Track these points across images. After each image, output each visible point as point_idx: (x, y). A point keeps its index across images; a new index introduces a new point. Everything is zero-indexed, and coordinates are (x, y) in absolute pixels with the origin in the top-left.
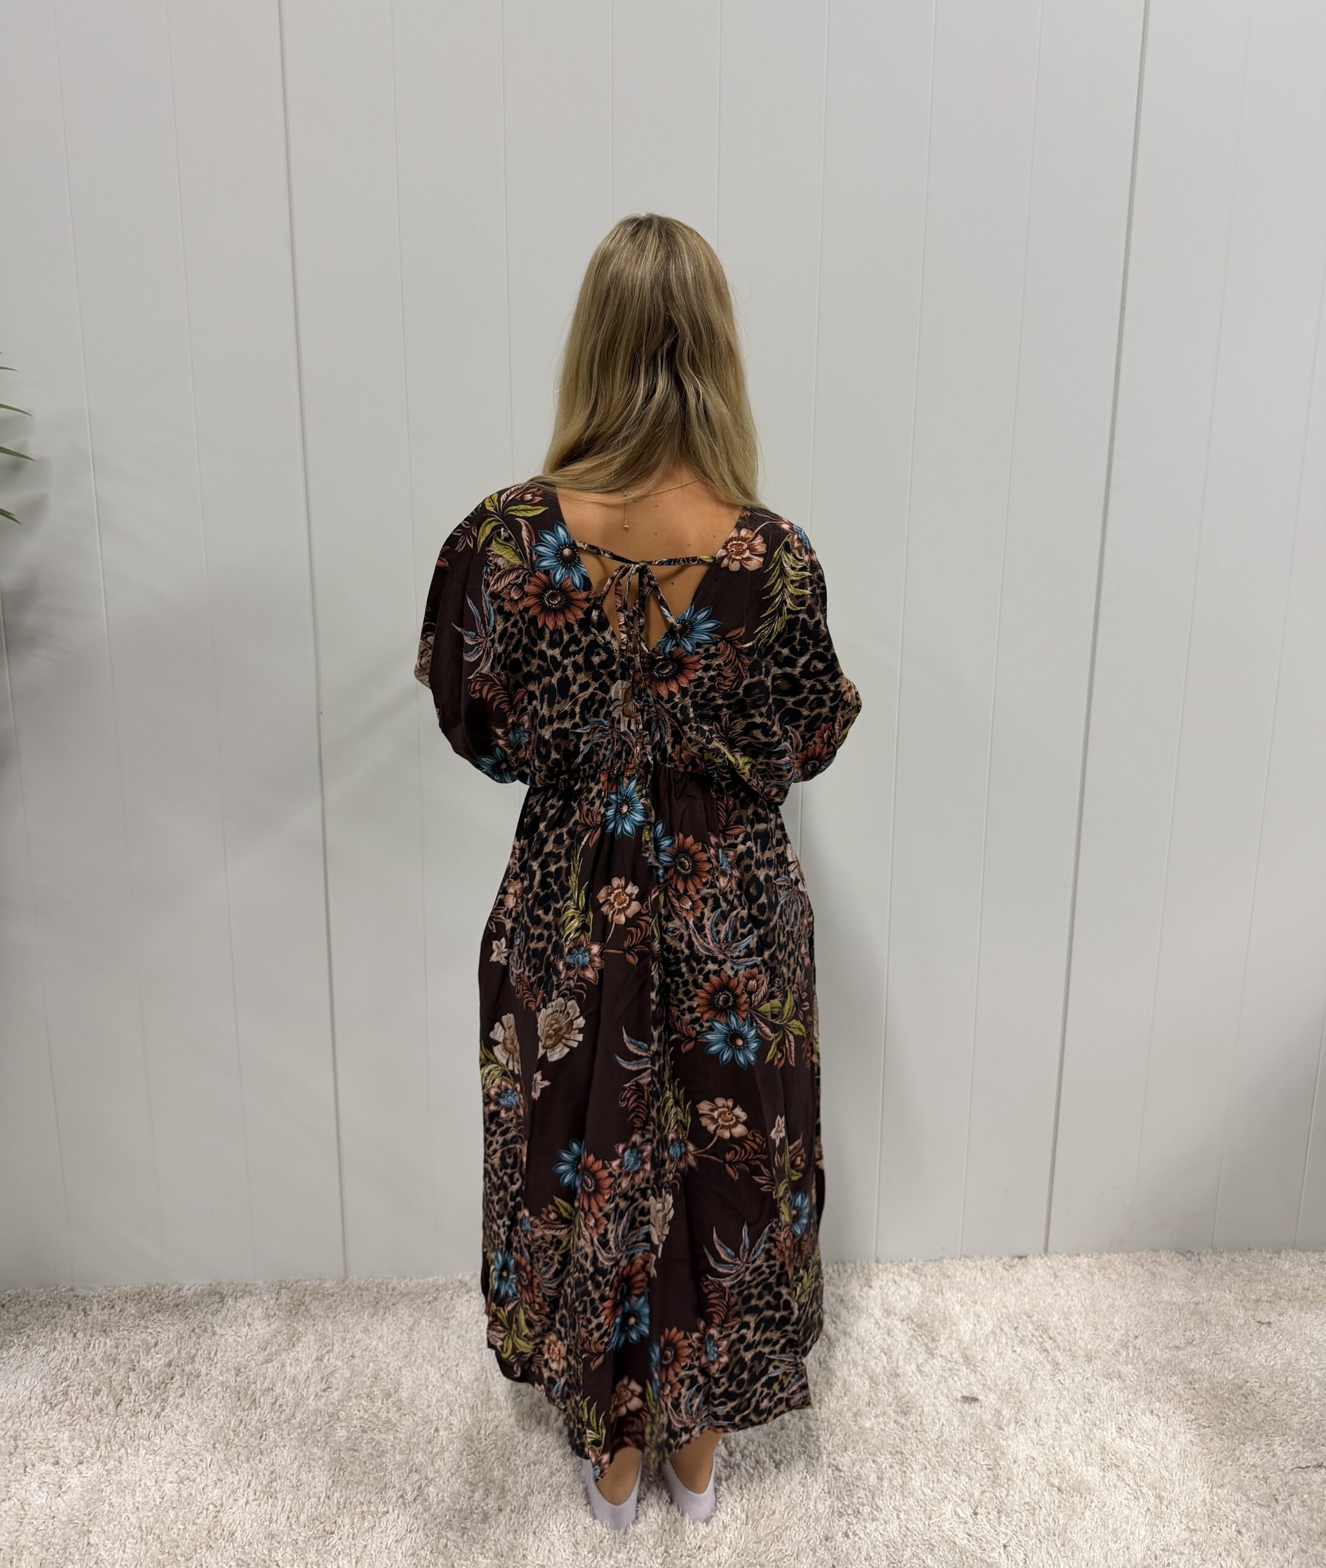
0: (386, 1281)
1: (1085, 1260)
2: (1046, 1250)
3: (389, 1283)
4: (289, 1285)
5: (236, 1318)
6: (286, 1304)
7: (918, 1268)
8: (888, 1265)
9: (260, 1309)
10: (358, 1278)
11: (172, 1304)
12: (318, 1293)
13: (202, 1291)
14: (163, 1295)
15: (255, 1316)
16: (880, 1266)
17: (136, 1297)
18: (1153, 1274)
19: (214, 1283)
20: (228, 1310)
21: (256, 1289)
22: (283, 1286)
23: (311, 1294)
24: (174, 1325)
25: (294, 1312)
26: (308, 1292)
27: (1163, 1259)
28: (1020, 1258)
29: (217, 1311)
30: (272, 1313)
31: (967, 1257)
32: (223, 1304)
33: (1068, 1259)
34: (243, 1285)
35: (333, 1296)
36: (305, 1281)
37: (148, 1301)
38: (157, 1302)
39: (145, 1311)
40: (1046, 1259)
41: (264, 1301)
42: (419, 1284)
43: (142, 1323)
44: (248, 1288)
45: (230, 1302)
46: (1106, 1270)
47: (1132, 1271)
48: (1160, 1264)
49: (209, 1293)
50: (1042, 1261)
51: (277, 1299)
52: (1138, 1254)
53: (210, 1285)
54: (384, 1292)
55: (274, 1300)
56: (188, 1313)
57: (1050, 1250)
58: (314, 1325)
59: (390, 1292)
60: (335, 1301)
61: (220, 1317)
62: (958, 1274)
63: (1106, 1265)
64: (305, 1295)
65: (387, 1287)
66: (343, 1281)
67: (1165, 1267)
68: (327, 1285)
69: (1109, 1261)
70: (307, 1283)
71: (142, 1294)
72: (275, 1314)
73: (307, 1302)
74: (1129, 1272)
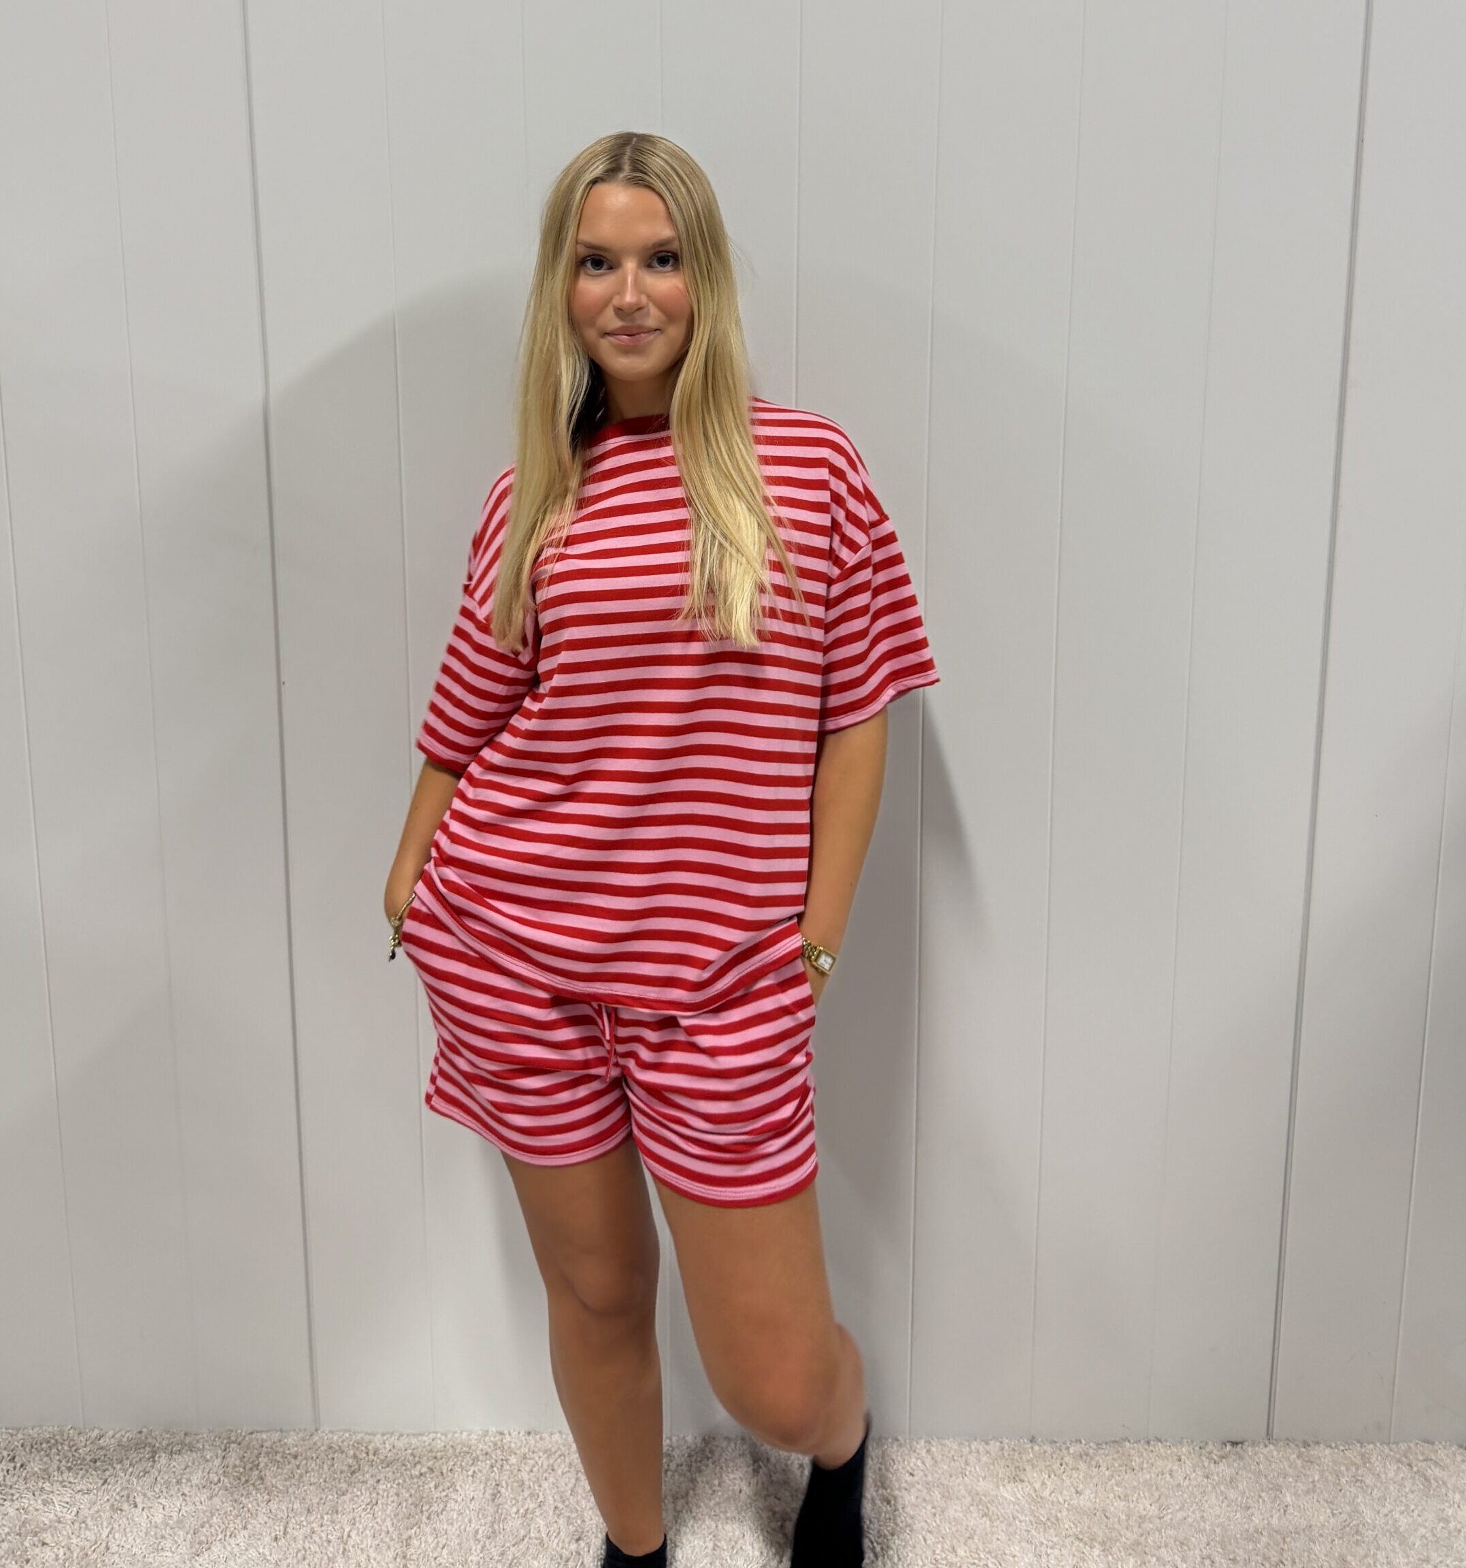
0: (367, 1438)
1: (1328, 1451)
2: (1269, 1434)
3: (370, 1442)
4: (239, 1440)
5: (167, 1484)
6: (235, 1466)
7: (1087, 1455)
8: (1047, 1448)
9: (200, 1473)
10: (330, 1432)
11: (89, 1458)
12: (277, 1453)
13: (129, 1440)
14: (80, 1445)
15: (193, 1482)
16: (1036, 1448)
17: (44, 1445)
18: (1427, 1479)
19: (145, 1430)
20: (160, 1472)
21: (198, 1442)
22: (233, 1438)
23: (268, 1454)
24: (89, 1492)
25: (243, 1480)
26: (264, 1449)
27: (1442, 1454)
28: (1234, 1444)
29: (146, 1472)
30: (216, 1479)
31: (1161, 1442)
32: (154, 1461)
33: (1303, 1449)
34: (182, 1435)
35: (296, 1457)
36: (261, 1432)
37: (58, 1455)
38: (70, 1455)
39: (51, 1470)
40: (1271, 1447)
41: (207, 1461)
42: (410, 1444)
43: (47, 1486)
44: (188, 1440)
45: (163, 1459)
46: (1357, 1469)
47: (1397, 1474)
48: (1436, 1463)
49: (137, 1444)
50: (1265, 1451)
51: (224, 1457)
52: (1403, 1446)
53: (140, 1432)
54: (364, 1455)
55: (219, 1460)
56: (108, 1473)
57: (1276, 1431)
58: (270, 1501)
59: (371, 1457)
60: (298, 1467)
61: (148, 1480)
62: (1145, 1466)
63: (1358, 1461)
64: (260, 1454)
65: (366, 1447)
66: (311, 1435)
67: (1443, 1468)
68: (290, 1441)
69: (1363, 1456)
70: (264, 1436)
71: (53, 1441)
72: (219, 1481)
73: (262, 1465)
74: (1391, 1474)
